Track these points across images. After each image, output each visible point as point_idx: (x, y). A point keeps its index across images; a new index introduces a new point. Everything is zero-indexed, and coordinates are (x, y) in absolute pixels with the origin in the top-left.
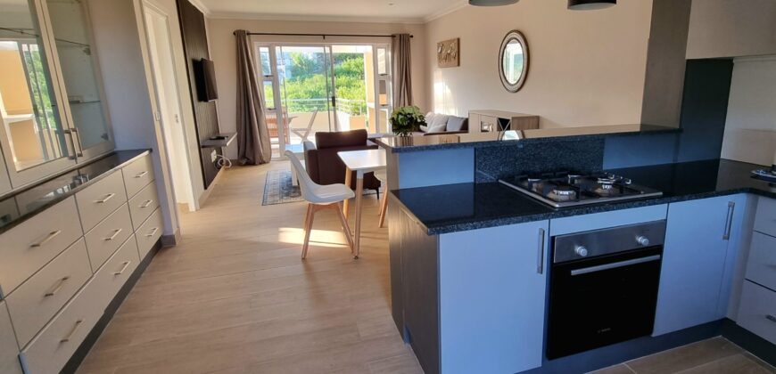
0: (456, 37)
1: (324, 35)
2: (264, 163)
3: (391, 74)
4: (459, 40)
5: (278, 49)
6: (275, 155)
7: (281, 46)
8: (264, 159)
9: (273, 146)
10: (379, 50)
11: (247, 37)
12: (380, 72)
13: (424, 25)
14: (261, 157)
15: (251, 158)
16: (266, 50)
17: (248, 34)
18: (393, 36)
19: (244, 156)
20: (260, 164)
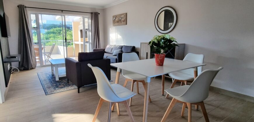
0: (125, 12)
1: (62, 10)
2: (33, 68)
3: (90, 29)
4: (126, 14)
5: (40, 16)
6: (38, 65)
7: (41, 14)
8: (33, 67)
9: (37, 60)
10: (85, 19)
11: (25, 8)
12: (86, 28)
13: (104, 9)
14: (32, 66)
15: (26, 67)
16: (34, 16)
17: (26, 7)
18: (92, 13)
19: (22, 66)
20: (31, 69)
